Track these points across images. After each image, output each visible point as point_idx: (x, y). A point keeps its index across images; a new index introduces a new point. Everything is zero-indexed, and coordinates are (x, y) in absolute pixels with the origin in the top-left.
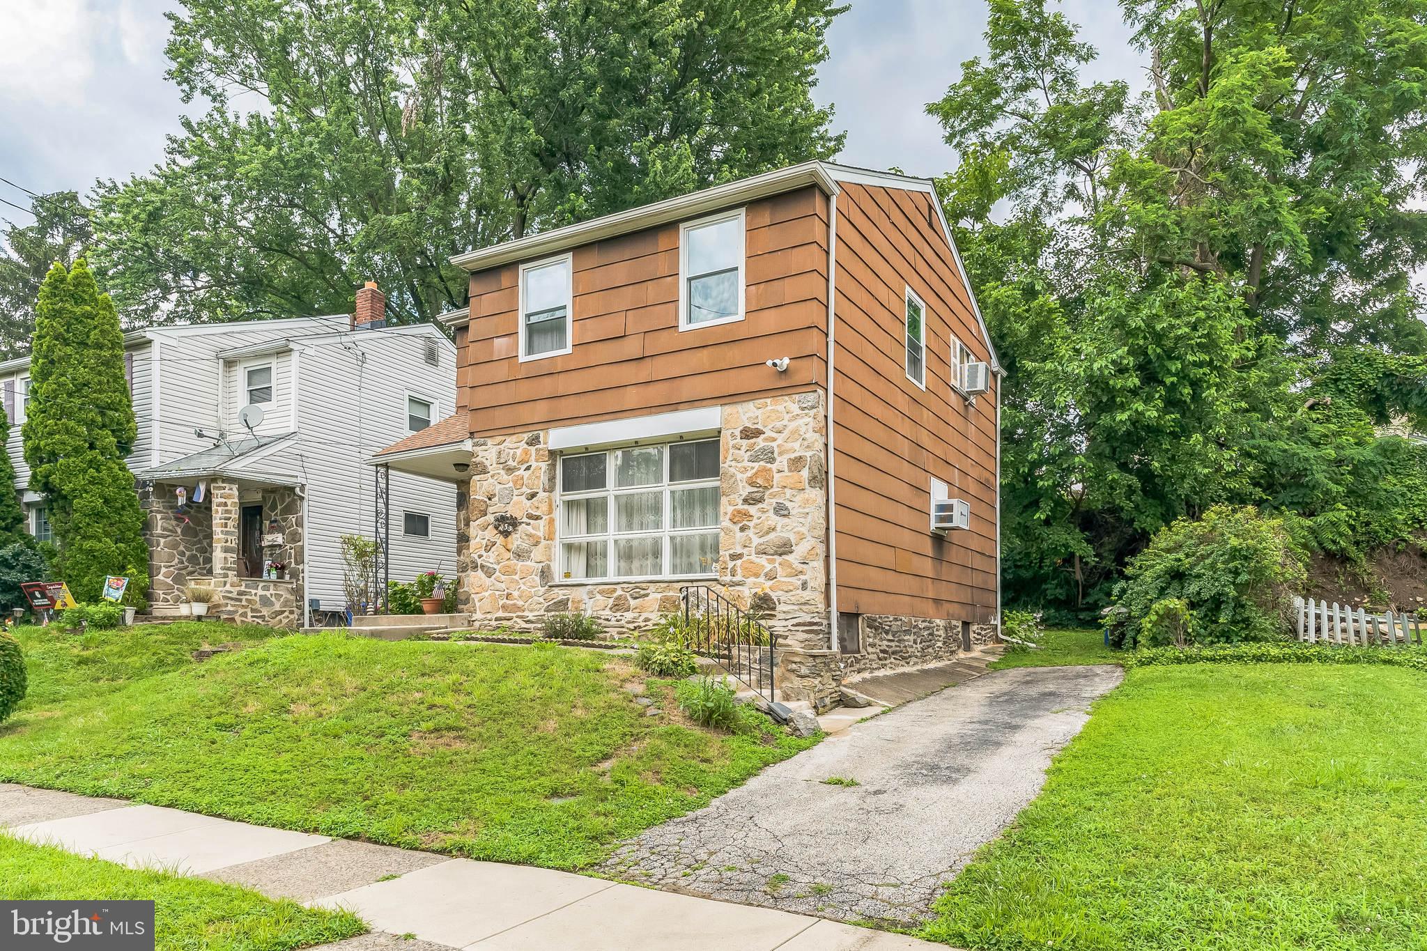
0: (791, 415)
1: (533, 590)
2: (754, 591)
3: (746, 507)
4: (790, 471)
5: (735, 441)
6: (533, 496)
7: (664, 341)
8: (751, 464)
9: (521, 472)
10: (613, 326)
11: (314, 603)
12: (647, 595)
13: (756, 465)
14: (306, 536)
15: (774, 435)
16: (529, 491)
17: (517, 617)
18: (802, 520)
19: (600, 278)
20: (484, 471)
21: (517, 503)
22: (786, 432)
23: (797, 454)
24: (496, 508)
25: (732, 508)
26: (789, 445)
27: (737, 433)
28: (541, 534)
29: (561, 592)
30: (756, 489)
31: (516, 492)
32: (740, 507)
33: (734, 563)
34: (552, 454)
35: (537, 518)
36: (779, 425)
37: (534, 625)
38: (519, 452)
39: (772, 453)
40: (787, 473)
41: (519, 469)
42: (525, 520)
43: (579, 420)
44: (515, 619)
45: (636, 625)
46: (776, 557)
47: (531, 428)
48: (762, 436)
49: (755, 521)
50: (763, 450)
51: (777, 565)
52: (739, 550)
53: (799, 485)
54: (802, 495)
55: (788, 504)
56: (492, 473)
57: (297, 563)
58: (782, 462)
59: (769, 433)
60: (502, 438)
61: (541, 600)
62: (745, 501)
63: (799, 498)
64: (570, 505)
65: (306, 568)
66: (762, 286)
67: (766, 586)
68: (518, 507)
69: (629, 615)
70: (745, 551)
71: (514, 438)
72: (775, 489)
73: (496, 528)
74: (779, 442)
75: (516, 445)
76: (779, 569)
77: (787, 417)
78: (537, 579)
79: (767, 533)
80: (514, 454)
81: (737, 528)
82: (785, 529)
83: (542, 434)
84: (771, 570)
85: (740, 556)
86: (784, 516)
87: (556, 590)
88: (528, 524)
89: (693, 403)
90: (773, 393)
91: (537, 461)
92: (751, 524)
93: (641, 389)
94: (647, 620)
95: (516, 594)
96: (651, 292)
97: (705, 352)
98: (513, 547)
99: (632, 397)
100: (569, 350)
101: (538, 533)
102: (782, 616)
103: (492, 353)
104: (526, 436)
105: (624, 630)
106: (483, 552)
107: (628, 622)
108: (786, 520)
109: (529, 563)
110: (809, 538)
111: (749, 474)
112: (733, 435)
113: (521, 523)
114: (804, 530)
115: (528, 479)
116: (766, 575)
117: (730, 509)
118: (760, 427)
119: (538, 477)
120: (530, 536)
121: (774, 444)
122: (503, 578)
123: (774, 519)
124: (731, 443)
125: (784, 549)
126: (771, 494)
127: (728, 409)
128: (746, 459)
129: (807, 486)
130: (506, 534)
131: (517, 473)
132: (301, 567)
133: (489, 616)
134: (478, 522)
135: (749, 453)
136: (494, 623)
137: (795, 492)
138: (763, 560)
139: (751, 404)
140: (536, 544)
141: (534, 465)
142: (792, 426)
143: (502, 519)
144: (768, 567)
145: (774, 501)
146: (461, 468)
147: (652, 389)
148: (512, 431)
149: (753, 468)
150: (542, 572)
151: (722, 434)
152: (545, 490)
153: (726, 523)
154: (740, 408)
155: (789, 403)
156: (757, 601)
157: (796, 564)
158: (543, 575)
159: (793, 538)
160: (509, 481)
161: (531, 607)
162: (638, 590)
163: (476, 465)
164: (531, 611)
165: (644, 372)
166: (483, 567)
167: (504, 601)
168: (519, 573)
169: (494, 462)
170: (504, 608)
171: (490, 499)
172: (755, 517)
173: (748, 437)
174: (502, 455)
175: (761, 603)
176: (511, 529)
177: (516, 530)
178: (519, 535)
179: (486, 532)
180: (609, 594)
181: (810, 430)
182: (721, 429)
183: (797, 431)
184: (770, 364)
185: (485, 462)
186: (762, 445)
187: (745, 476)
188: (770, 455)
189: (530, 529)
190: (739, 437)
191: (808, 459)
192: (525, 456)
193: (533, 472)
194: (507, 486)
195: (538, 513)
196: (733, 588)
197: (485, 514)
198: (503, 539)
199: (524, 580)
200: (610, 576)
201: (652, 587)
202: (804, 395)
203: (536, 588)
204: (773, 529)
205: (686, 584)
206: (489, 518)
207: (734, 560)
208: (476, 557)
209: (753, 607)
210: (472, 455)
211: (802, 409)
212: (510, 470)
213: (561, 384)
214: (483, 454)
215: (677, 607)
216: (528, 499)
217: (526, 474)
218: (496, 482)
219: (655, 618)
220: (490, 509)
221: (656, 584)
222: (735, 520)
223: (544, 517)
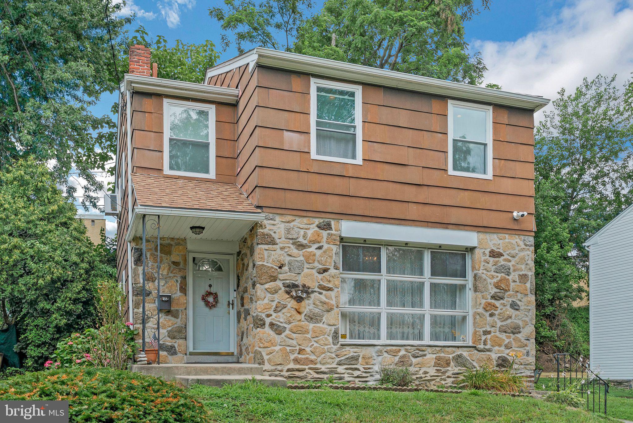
0: (520, 248)
1: (326, 347)
2: (499, 355)
3: (493, 301)
4: (520, 282)
5: (485, 258)
6: (326, 270)
8: (495, 274)
9: (313, 249)
12: (425, 355)
13: (500, 275)
15: (510, 258)
16: (321, 267)
17: (310, 368)
18: (526, 313)
19: (386, 115)
20: (273, 242)
21: (307, 276)
22: (516, 258)
23: (523, 272)
24: (286, 275)
25: (485, 301)
26: (519, 266)
27: (487, 252)
28: (333, 302)
30: (499, 291)
31: (306, 265)
32: (490, 301)
33: (485, 337)
34: (342, 239)
35: (330, 289)
36: (513, 252)
37: (325, 376)
38: (310, 233)
39: (509, 269)
40: (518, 283)
41: (310, 247)
42: (317, 289)
43: (371, 219)
44: (307, 371)
45: (418, 376)
46: (511, 335)
47: (323, 215)
48: (502, 258)
49: (499, 311)
50: (503, 267)
51: (512, 340)
52: (489, 330)
53: (525, 292)
54: (526, 298)
55: (519, 303)
56: (282, 245)
58: (514, 276)
59: (506, 257)
60: (293, 218)
61: (333, 355)
62: (493, 297)
63: (525, 299)
66: (503, 161)
67: (505, 353)
68: (309, 278)
69: (412, 369)
70: (492, 329)
71: (305, 220)
72: (511, 292)
73: (288, 293)
74: (513, 263)
75: (306, 226)
76: (513, 343)
77: (517, 248)
78: (330, 339)
79: (507, 319)
80: (305, 233)
81: (487, 314)
82: (517, 318)
83: (333, 223)
84: (508, 343)
85: (489, 333)
86: (517, 310)
87: (348, 348)
88: (321, 293)
89: (458, 226)
90: (510, 232)
91: (328, 243)
92: (496, 313)
93: (421, 206)
94: (426, 373)
95: (308, 349)
96: (426, 140)
97: (467, 193)
98: (306, 311)
99: (413, 212)
100: (359, 162)
101: (331, 302)
102: (513, 372)
103: (283, 142)
104: (317, 221)
106: (272, 313)
107: (413, 374)
108: (517, 312)
109: (320, 325)
110: (530, 325)
111: (495, 280)
112: (484, 253)
113: (313, 292)
114: (527, 319)
115: (321, 256)
116: (506, 346)
117: (483, 301)
118: (501, 251)
119: (331, 257)
120: (324, 303)
121: (510, 264)
122: (294, 336)
123: (510, 312)
124: (483, 258)
125: (516, 330)
126: (509, 295)
127: (482, 236)
128: (493, 270)
129: (529, 293)
130: (299, 299)
131: (309, 250)
133: (279, 368)
134: (267, 286)
135: (494, 267)
136: (287, 374)
137: (522, 296)
138: (503, 336)
139: (495, 236)
140: (329, 310)
141: (326, 246)
142: (522, 254)
143: (290, 287)
144: (507, 341)
145: (510, 300)
146: (198, 230)
147: (427, 208)
148: (302, 213)
149: (497, 277)
150: (334, 333)
151: (477, 251)
152: (336, 268)
153: (481, 310)
154: (488, 236)
155: (518, 240)
156: (500, 362)
157: (523, 340)
158: (336, 335)
159: (521, 323)
160: (299, 255)
161: (324, 361)
162: (417, 351)
163: (263, 234)
164: (324, 364)
165: (423, 195)
166: (272, 325)
167: (296, 355)
168: (311, 332)
169: (283, 236)
170: (296, 361)
171: (280, 268)
172: (499, 309)
173: (494, 256)
174: (292, 232)
175: (503, 363)
176: (304, 295)
177: (308, 297)
178: (311, 301)
179: (276, 296)
180: (394, 354)
181: (530, 259)
182: (475, 248)
183: (523, 259)
184: (515, 214)
185: (273, 234)
186: (503, 263)
187: (493, 281)
188: (508, 270)
189: (323, 298)
190: (488, 255)
191: (530, 277)
192: (317, 236)
193: (325, 252)
194: (298, 259)
195: (330, 285)
196: (485, 353)
197: (275, 280)
198: (295, 303)
199: (316, 339)
200: (384, 340)
201: (429, 350)
202: (527, 237)
203: (329, 346)
204: (511, 317)
205: (454, 349)
206: (279, 284)
207: (486, 335)
208: (264, 316)
209: (498, 365)
210: (261, 226)
211: (526, 245)
212: (301, 246)
213: (353, 187)
214: (272, 227)
215: (448, 364)
216: (319, 273)
217: (319, 252)
218: (285, 254)
219: (432, 371)
220: (281, 276)
221: (434, 348)
222: (487, 309)
223: (336, 290)
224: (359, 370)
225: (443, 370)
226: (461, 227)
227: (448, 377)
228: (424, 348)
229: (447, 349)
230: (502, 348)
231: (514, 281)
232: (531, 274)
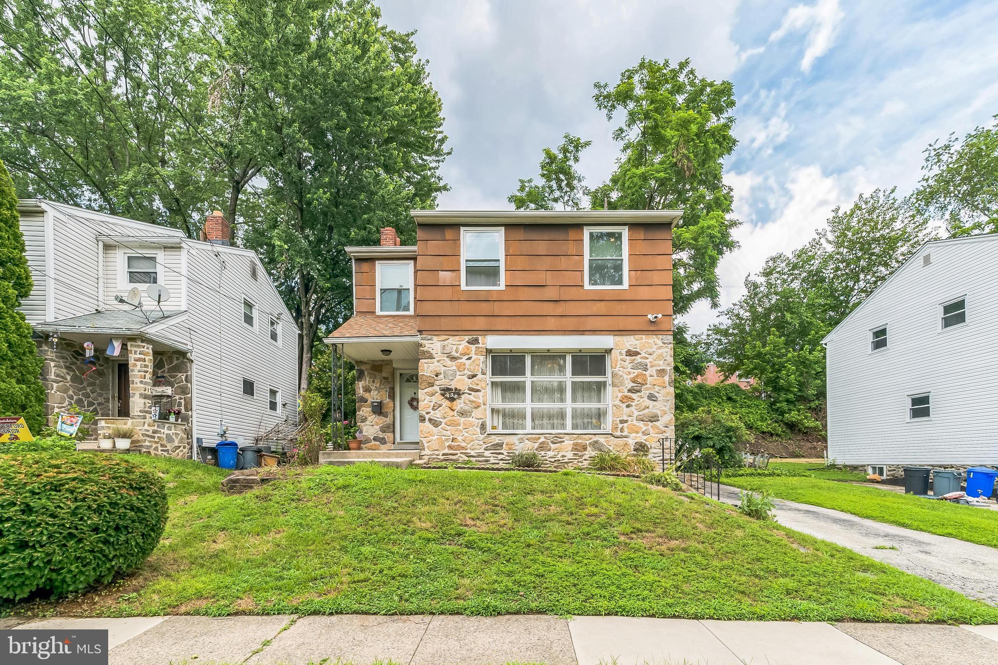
0: (657, 346)
1: (474, 436)
2: (637, 441)
3: (630, 394)
4: (658, 376)
5: (622, 357)
6: (474, 376)
7: (573, 293)
8: (633, 370)
9: (464, 360)
10: (536, 278)
12: (563, 442)
13: (636, 371)
15: (647, 356)
16: (470, 373)
17: (461, 453)
18: (664, 403)
19: (526, 247)
20: (431, 357)
21: (458, 381)
22: (655, 355)
23: (661, 368)
24: (442, 382)
25: (622, 394)
26: (657, 362)
27: (624, 352)
28: (481, 401)
29: (497, 438)
30: (636, 385)
31: (459, 373)
32: (626, 394)
33: (622, 425)
34: (489, 351)
35: (478, 391)
36: (650, 351)
37: (474, 459)
38: (461, 348)
39: (647, 365)
40: (655, 377)
41: (461, 358)
42: (467, 391)
43: (512, 333)
44: (459, 455)
46: (649, 423)
47: (472, 333)
48: (639, 356)
49: (636, 402)
50: (640, 364)
51: (650, 427)
52: (625, 419)
53: (663, 385)
54: (665, 390)
55: (656, 394)
56: (438, 359)
58: (652, 371)
59: (643, 354)
60: (447, 337)
61: (481, 442)
62: (629, 391)
63: (663, 391)
64: (495, 384)
66: (639, 272)
67: (641, 438)
68: (461, 382)
69: (551, 454)
70: (629, 418)
71: (457, 338)
72: (648, 386)
73: (443, 395)
74: (650, 360)
75: (458, 343)
76: (651, 430)
77: (655, 347)
78: (478, 430)
79: (644, 409)
80: (457, 348)
81: (624, 405)
82: (654, 408)
83: (480, 338)
84: (646, 430)
85: (626, 421)
86: (655, 400)
87: (493, 437)
88: (470, 394)
89: (594, 332)
90: (646, 333)
91: (476, 354)
92: (633, 404)
93: (558, 319)
94: (563, 456)
95: (460, 438)
96: (563, 263)
97: (602, 303)
98: (458, 408)
99: (551, 323)
100: (502, 288)
101: (479, 401)
102: (651, 455)
103: (438, 280)
104: (467, 338)
106: (430, 410)
107: (552, 458)
108: (655, 403)
109: (470, 419)
110: (668, 413)
111: (632, 376)
112: (620, 353)
113: (463, 393)
114: (665, 408)
115: (470, 365)
116: (643, 433)
117: (620, 395)
118: (638, 350)
119: (479, 365)
120: (473, 402)
121: (647, 361)
122: (448, 428)
123: (648, 402)
124: (620, 357)
125: (654, 419)
126: (646, 388)
127: (618, 338)
128: (629, 367)
129: (667, 386)
130: (452, 400)
131: (460, 361)
133: (436, 453)
134: (426, 390)
135: (631, 364)
136: (442, 457)
137: (660, 388)
138: (641, 424)
139: (632, 337)
140: (478, 407)
141: (474, 357)
142: (660, 351)
143: (445, 391)
144: (644, 428)
145: (648, 392)
147: (564, 319)
148: (454, 333)
149: (634, 372)
150: (482, 424)
151: (613, 351)
152: (484, 373)
153: (618, 402)
154: (624, 338)
155: (656, 340)
156: (637, 446)
157: (661, 427)
158: (483, 427)
159: (659, 413)
160: (453, 366)
161: (473, 447)
162: (556, 438)
163: (424, 352)
164: (473, 450)
165: (560, 309)
166: (430, 420)
167: (450, 442)
168: (462, 425)
169: (440, 352)
170: (450, 447)
171: (437, 376)
172: (636, 400)
173: (630, 355)
174: (446, 348)
175: (641, 448)
176: (456, 396)
177: (459, 398)
178: (462, 401)
179: (433, 397)
180: (535, 440)
181: (669, 355)
182: (611, 350)
183: (661, 355)
184: (650, 317)
185: (432, 351)
186: (640, 360)
187: (629, 376)
188: (645, 366)
189: (472, 398)
190: (624, 355)
191: (668, 371)
192: (466, 350)
193: (473, 362)
194: (452, 368)
195: (478, 388)
196: (622, 439)
197: (433, 386)
198: (449, 402)
199: (466, 430)
200: (529, 430)
201: (567, 437)
202: (665, 336)
203: (477, 435)
204: (648, 407)
205: (590, 436)
206: (436, 388)
207: (622, 423)
208: (424, 413)
209: (635, 450)
210: (421, 345)
211: (664, 343)
212: (453, 359)
213: (497, 309)
214: (430, 346)
215: (585, 449)
216: (469, 378)
217: (468, 362)
218: (441, 365)
219: (570, 455)
220: (437, 383)
221: (574, 435)
222: (624, 401)
223: (483, 391)
224: (503, 454)
225: (580, 454)
226: (597, 332)
227: (585, 460)
228: (561, 436)
229: (584, 436)
231: (651, 376)
232: (669, 368)
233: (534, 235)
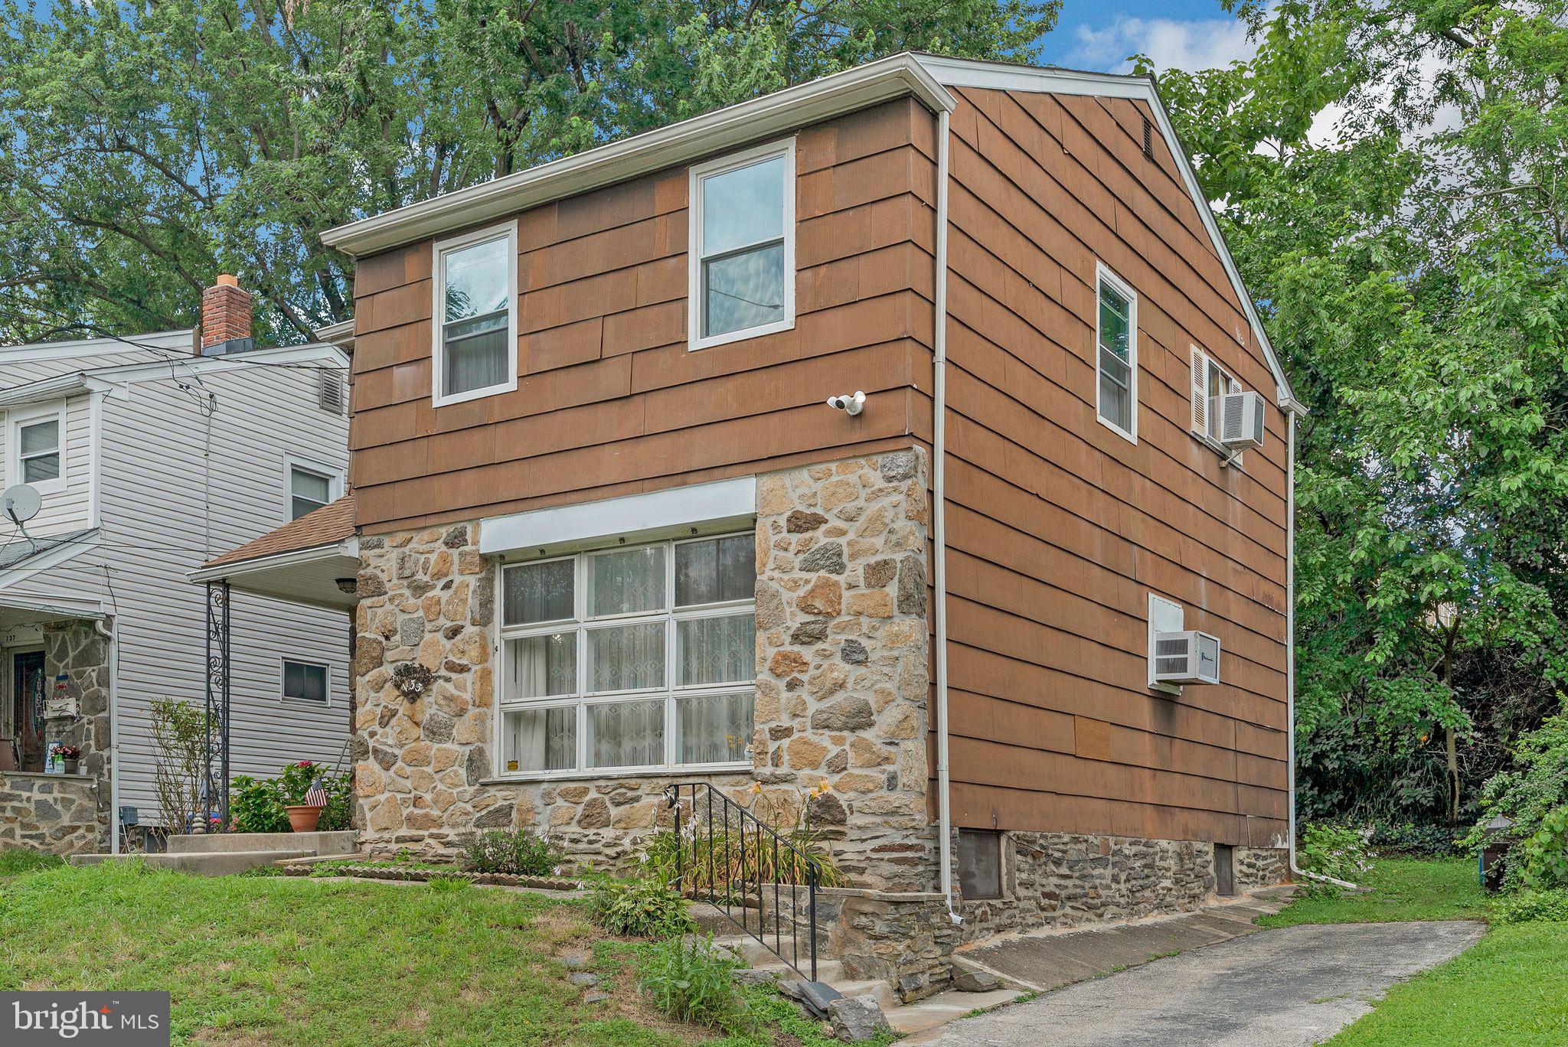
0: (868, 491)
1: (455, 791)
2: (813, 792)
3: (797, 648)
4: (869, 585)
5: (779, 537)
6: (455, 632)
7: (662, 368)
8: (805, 575)
9: (436, 592)
10: (581, 343)
11: (127, 813)
12: (637, 799)
13: (813, 576)
14: (114, 702)
15: (841, 524)
16: (449, 624)
17: (431, 836)
18: (886, 670)
19: (562, 261)
20: (379, 591)
21: (430, 644)
22: (862, 519)
23: (879, 557)
24: (398, 654)
25: (774, 650)
26: (866, 542)
27: (783, 522)
28: (467, 696)
29: (500, 794)
30: (811, 618)
31: (428, 626)
32: (788, 648)
33: (778, 743)
34: (487, 560)
35: (463, 669)
36: (850, 507)
37: (456, 851)
38: (433, 558)
39: (840, 555)
40: (863, 590)
41: (433, 587)
42: (443, 672)
43: (531, 503)
44: (427, 841)
45: (619, 849)
46: (845, 733)
47: (451, 517)
48: (823, 527)
49: (812, 672)
50: (825, 551)
51: (847, 747)
52: (786, 722)
53: (882, 611)
54: (888, 628)
55: (865, 643)
56: (391, 593)
57: (99, 748)
58: (855, 571)
59: (834, 522)
60: (408, 535)
61: (469, 807)
62: (796, 638)
63: (883, 632)
64: (517, 647)
65: (115, 755)
66: (822, 269)
67: (828, 783)
68: (432, 652)
69: (608, 835)
70: (796, 723)
71: (425, 535)
72: (844, 618)
73: (398, 686)
74: (851, 536)
75: (426, 547)
76: (851, 755)
77: (863, 494)
78: (463, 772)
79: (832, 692)
80: (427, 560)
81: (782, 684)
82: (860, 686)
83: (469, 529)
84: (837, 756)
85: (787, 732)
86: (859, 663)
87: (492, 791)
88: (448, 680)
89: (710, 472)
90: (839, 453)
91: (461, 573)
92: (805, 677)
93: (627, 448)
94: (636, 842)
95: (428, 797)
96: (645, 284)
97: (731, 383)
98: (424, 718)
99: (612, 464)
100: (512, 385)
101: (463, 695)
102: (854, 834)
103: (392, 392)
104: (444, 532)
105: (600, 858)
106: (376, 728)
107: (608, 845)
108: (862, 670)
109: (448, 745)
110: (900, 701)
111: (801, 592)
112: (775, 526)
113: (436, 678)
114: (889, 686)
115: (448, 603)
116: (830, 764)
117: (771, 652)
118: (819, 511)
119: (464, 601)
120: (450, 699)
121: (842, 541)
122: (408, 770)
123: (842, 669)
124: (773, 539)
125: (860, 719)
126: (837, 626)
127: (768, 482)
128: (797, 566)
129: (896, 612)
130: (413, 697)
131: (430, 594)
132: (105, 753)
133: (386, 835)
134: (367, 677)
135: (801, 557)
136: (393, 848)
137: (876, 622)
138: (824, 739)
139: (804, 475)
140: (461, 713)
141: (458, 579)
142: (874, 507)
143: (406, 672)
144: (834, 750)
145: (843, 637)
146: (345, 585)
147: (644, 447)
148: (421, 523)
149: (807, 581)
150: (470, 760)
151: (758, 525)
152: (482, 623)
153: (768, 676)
154: (787, 480)
155: (866, 472)
156: (815, 809)
157: (878, 746)
158: (472, 765)
159: (873, 702)
160: (418, 608)
161: (454, 820)
162: (623, 790)
163: (365, 580)
164: (452, 827)
165: (632, 420)
166: (376, 753)
167: (411, 810)
168: (433, 763)
169: (395, 576)
170: (411, 821)
171: (388, 639)
172: (812, 667)
173: (799, 530)
174: (407, 565)
175: (826, 815)
176: (421, 688)
177: (428, 691)
178: (432, 698)
179: (381, 694)
180: (576, 798)
181: (902, 515)
182: (754, 520)
185: (380, 576)
186: (824, 541)
187: (795, 595)
188: (835, 558)
189: (450, 688)
190: (785, 530)
191: (899, 565)
192: (443, 565)
193: (455, 593)
194: (415, 616)
195: (464, 661)
196: (776, 787)
197: (381, 664)
198: (409, 705)
199: (441, 774)
200: (580, 768)
201: (646, 786)
202: (891, 455)
203: (461, 789)
204: (841, 686)
206: (386, 670)
207: (777, 739)
208: (366, 737)
209: (810, 820)
210: (360, 564)
211: (891, 479)
212: (419, 590)
213: (500, 444)
214: (378, 563)
216: (447, 638)
217: (445, 595)
218: (397, 610)
219: (651, 836)
220: (388, 656)
221: (654, 780)
222: (779, 671)
223: (481, 668)
226: (715, 472)
228: (632, 782)
230: (822, 772)
232: (903, 557)
233: (582, 221)
